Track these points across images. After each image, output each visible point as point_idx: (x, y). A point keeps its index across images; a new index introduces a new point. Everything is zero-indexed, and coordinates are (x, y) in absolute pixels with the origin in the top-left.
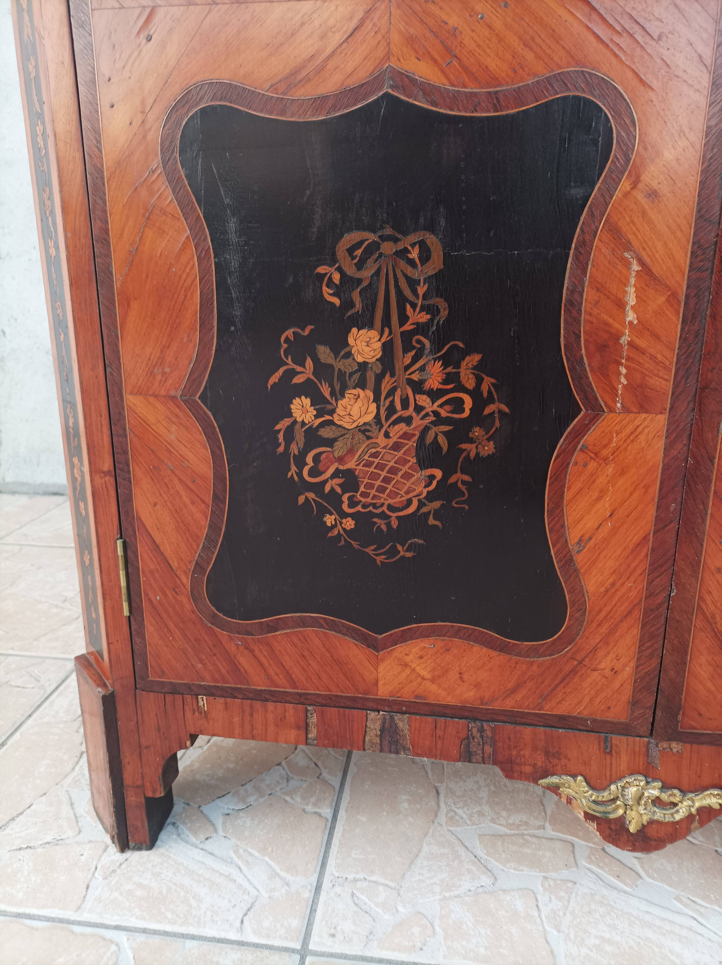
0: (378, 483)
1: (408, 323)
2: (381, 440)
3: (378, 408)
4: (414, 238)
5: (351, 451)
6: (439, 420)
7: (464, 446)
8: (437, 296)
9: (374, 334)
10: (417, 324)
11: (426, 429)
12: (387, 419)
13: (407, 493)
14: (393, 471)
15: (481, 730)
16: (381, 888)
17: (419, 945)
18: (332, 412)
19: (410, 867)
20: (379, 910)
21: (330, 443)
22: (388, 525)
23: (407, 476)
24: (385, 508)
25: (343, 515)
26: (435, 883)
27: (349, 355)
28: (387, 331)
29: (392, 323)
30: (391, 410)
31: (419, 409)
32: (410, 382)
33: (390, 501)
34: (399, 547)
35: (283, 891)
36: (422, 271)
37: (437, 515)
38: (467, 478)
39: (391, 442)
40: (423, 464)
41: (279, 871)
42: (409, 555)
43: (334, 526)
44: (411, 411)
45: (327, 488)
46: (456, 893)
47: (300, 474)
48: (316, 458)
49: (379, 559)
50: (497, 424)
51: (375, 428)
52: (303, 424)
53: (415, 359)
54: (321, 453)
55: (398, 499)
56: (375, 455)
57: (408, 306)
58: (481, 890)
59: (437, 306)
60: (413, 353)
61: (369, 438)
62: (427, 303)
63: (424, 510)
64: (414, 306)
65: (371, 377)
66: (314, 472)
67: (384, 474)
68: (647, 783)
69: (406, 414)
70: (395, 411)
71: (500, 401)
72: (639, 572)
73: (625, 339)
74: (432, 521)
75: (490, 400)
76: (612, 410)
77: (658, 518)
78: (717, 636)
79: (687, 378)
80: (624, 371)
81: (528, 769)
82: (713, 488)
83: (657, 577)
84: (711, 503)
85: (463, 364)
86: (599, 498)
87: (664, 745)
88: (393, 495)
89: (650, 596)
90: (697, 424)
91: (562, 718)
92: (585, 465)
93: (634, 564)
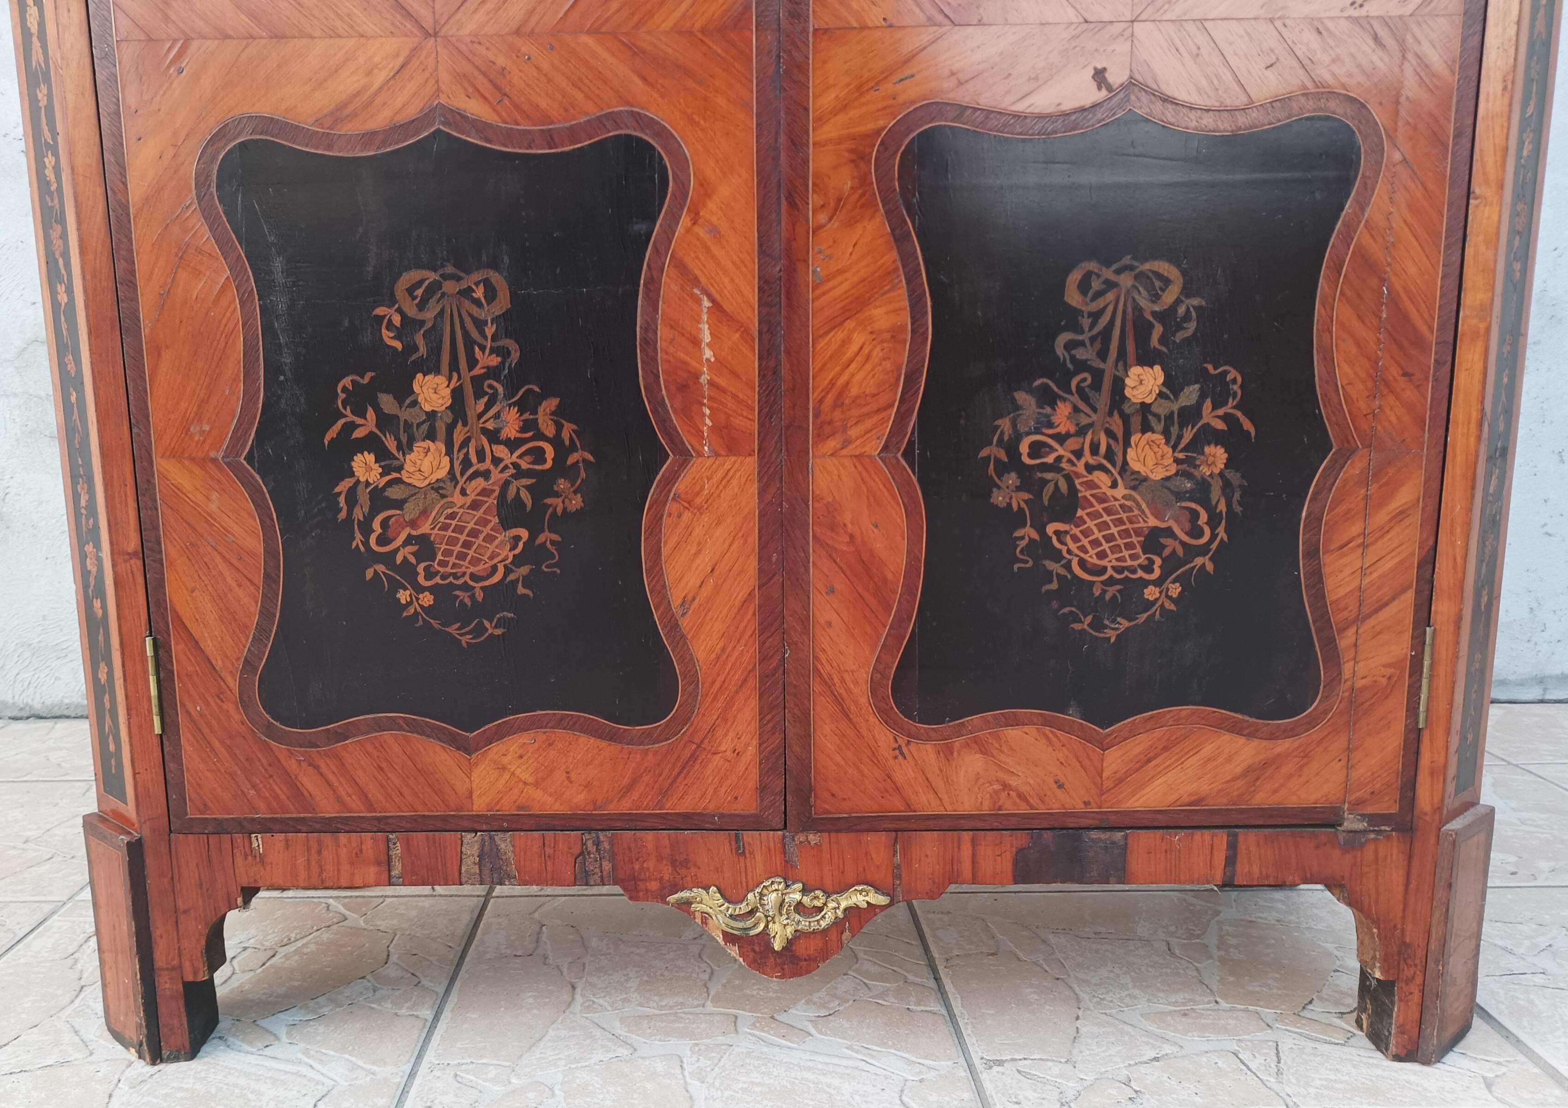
0: (457, 549)
1: (478, 367)
2: (457, 499)
3: (451, 462)
4: (477, 276)
5: (425, 513)
6: (520, 473)
7: (549, 501)
8: (506, 337)
9: (441, 380)
10: (488, 367)
11: (506, 484)
12: (462, 474)
13: (491, 558)
14: (474, 533)
15: (597, 844)
16: (492, 1067)
18: (400, 469)
19: (529, 1048)
21: (399, 504)
22: (472, 597)
23: (490, 539)
24: (467, 578)
25: (419, 589)
26: (559, 1058)
27: (415, 403)
28: (455, 376)
29: (461, 367)
30: (466, 463)
31: (496, 461)
32: (484, 431)
33: (472, 569)
34: (487, 623)
35: (368, 1078)
36: (488, 311)
37: (527, 582)
38: (556, 537)
39: (468, 500)
40: (506, 524)
41: (361, 1064)
42: (498, 632)
43: (409, 604)
44: (488, 464)
45: (399, 559)
46: (585, 1063)
47: (366, 543)
48: (385, 524)
49: (465, 640)
50: (583, 474)
51: (449, 485)
52: (368, 484)
53: (488, 407)
54: (390, 517)
55: (481, 567)
56: (452, 516)
57: (477, 349)
58: (614, 1059)
59: (508, 348)
60: (486, 399)
61: (443, 496)
62: (496, 344)
63: (512, 577)
64: (482, 348)
65: (441, 428)
66: (383, 540)
67: (463, 538)
68: (787, 886)
69: (482, 467)
70: (471, 465)
71: (583, 449)
72: (749, 633)
73: (704, 378)
74: (521, 590)
75: (573, 448)
76: (700, 454)
77: (761, 571)
78: (838, 700)
79: (771, 417)
80: (708, 412)
81: (654, 885)
82: (811, 534)
83: (768, 638)
84: (811, 550)
85: (541, 410)
86: (698, 552)
87: (801, 837)
88: (475, 561)
89: (763, 659)
90: (786, 465)
91: (687, 816)
92: (680, 516)
93: (743, 625)
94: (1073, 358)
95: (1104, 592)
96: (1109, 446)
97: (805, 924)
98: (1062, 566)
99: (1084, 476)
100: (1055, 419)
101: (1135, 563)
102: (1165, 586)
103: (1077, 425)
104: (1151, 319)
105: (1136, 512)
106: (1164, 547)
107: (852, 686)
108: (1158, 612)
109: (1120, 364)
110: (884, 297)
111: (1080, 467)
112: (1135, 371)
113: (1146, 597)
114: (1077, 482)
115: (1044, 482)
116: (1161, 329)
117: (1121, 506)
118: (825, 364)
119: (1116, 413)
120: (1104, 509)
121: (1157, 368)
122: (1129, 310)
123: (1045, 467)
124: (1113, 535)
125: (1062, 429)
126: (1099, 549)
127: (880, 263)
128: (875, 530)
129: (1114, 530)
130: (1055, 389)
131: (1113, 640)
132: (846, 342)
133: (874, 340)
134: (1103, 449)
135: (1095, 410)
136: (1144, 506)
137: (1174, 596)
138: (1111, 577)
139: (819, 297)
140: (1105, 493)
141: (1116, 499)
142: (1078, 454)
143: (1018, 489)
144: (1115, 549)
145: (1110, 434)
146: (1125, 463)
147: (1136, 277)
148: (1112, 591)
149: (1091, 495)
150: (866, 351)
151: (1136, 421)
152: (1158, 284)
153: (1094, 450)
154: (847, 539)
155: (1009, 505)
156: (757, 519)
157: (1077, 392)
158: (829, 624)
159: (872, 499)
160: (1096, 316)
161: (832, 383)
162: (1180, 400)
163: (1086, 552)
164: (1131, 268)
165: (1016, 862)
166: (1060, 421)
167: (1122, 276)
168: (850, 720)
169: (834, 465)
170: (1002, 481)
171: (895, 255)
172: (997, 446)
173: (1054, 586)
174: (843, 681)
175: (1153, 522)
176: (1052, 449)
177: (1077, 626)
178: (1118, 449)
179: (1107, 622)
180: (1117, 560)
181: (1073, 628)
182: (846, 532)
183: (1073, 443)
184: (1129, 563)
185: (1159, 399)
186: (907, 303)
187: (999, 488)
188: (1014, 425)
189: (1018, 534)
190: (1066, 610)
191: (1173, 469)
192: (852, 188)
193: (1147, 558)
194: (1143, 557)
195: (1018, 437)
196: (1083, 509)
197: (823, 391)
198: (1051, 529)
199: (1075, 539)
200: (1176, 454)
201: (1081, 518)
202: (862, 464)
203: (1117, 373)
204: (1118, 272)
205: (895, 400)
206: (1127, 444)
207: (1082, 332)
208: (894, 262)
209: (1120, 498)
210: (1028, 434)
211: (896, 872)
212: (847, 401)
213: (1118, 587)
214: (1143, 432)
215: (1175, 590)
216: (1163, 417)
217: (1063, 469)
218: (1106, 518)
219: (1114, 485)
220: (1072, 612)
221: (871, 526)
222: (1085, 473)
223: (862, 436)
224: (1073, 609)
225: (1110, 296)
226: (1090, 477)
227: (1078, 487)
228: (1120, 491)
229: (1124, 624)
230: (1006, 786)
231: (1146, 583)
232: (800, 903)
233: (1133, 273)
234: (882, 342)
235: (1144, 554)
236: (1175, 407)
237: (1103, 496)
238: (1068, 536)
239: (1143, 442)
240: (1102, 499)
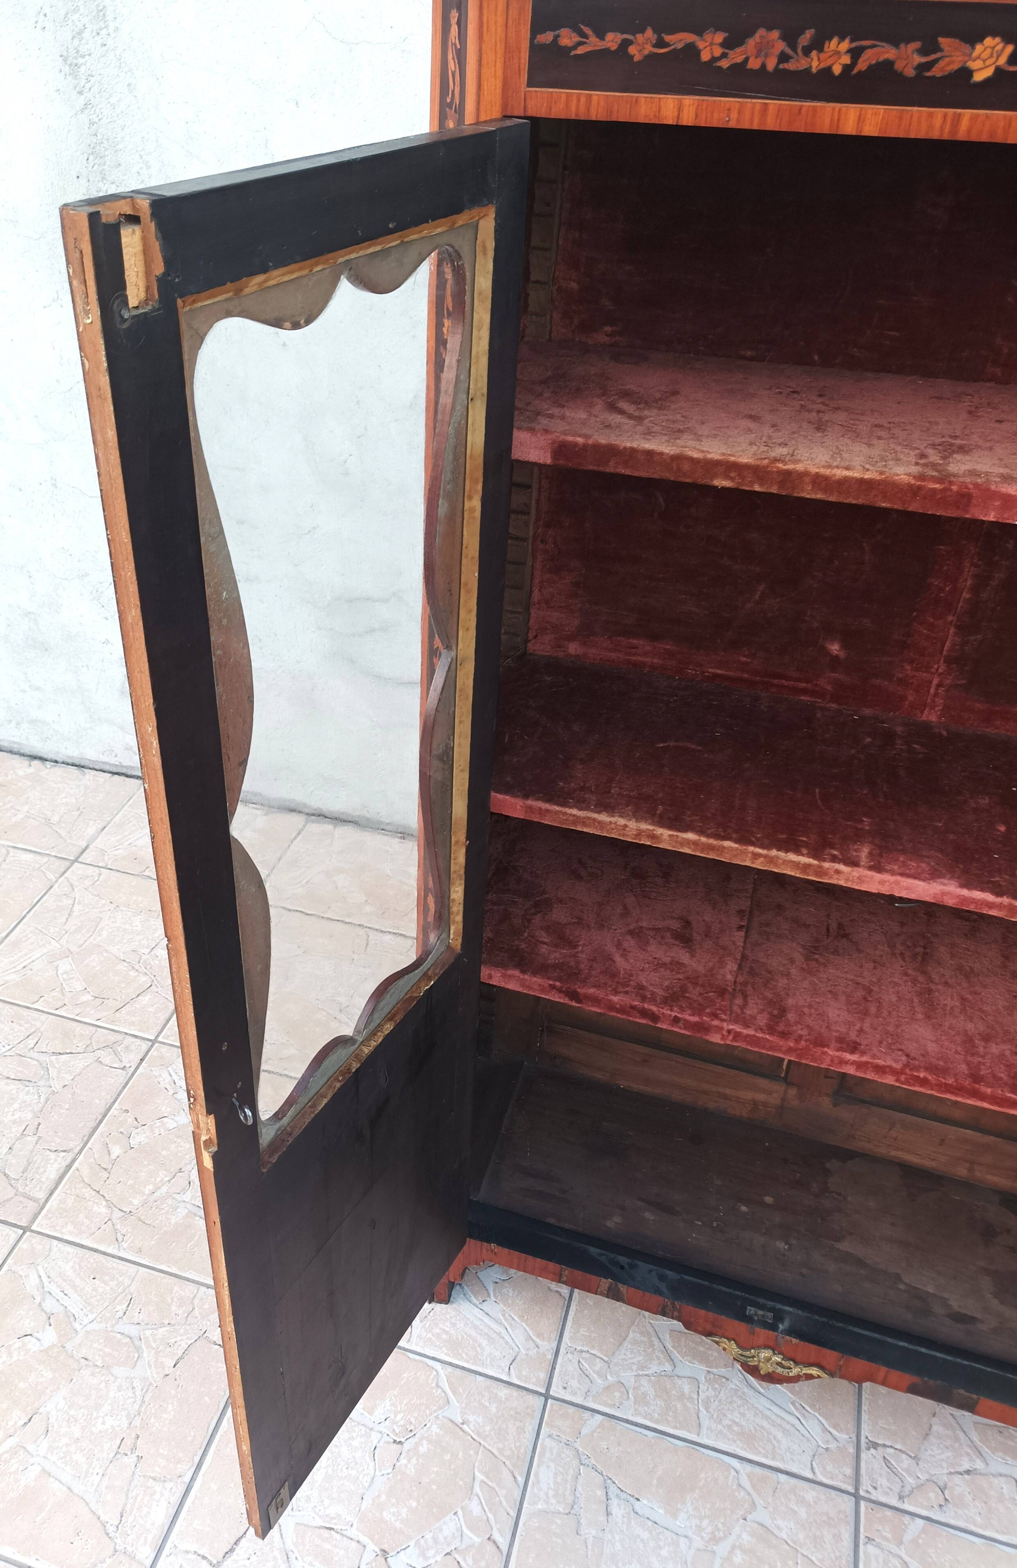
16: (598, 1360)
17: (617, 1404)
19: (619, 1347)
20: (595, 1376)
26: (634, 1363)
35: (535, 1351)
41: (532, 1336)
46: (647, 1373)
58: (663, 1373)
68: (774, 1354)
81: (700, 1329)
97: (779, 1369)
211: (837, 1367)
232: (780, 1363)
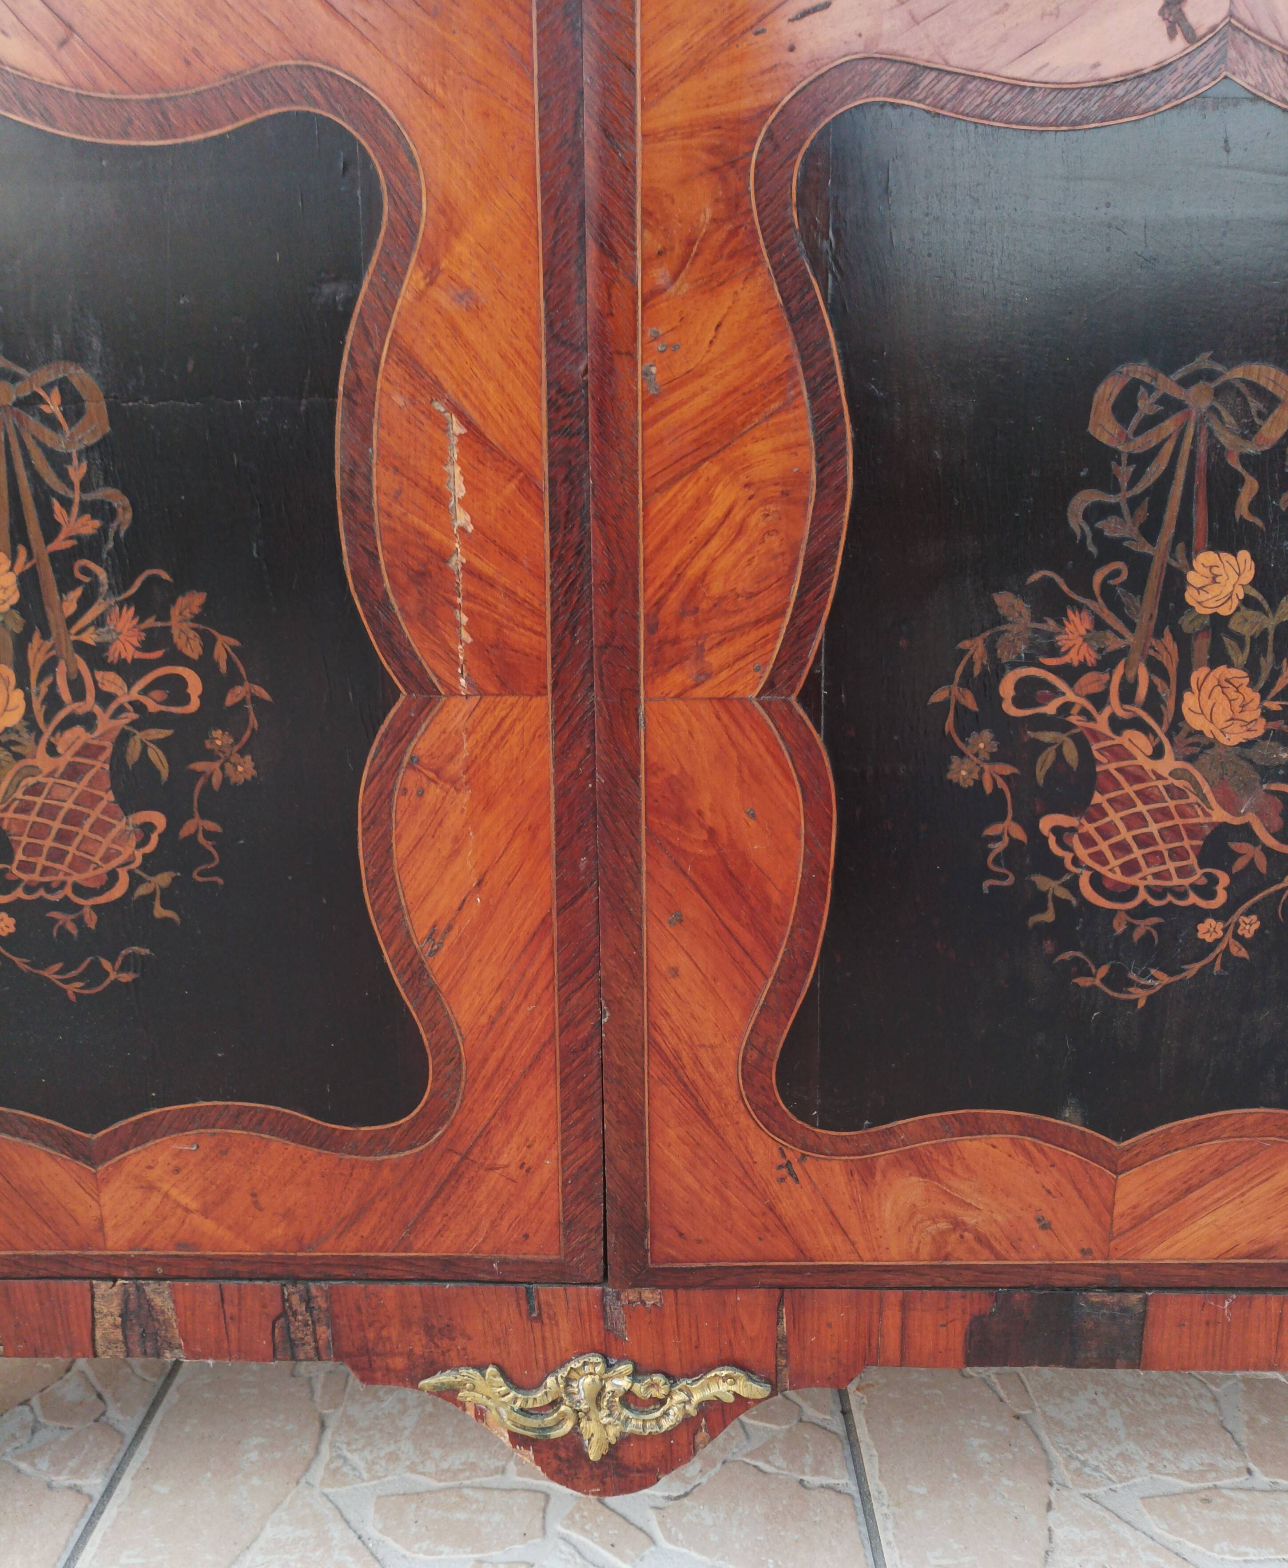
0: (48, 843)
1: (62, 536)
2: (43, 760)
3: (28, 699)
4: (47, 374)
6: (145, 719)
7: (199, 766)
8: (107, 484)
10: (78, 538)
11: (123, 738)
12: (48, 719)
13: (106, 859)
14: (74, 818)
15: (308, 1300)
22: (80, 922)
23: (101, 827)
24: (68, 891)
28: (22, 551)
29: (31, 537)
30: (53, 702)
31: (104, 699)
32: (81, 648)
33: (77, 877)
34: (106, 965)
36: (72, 436)
37: (168, 898)
38: (212, 826)
39: (62, 763)
40: (126, 803)
42: (126, 977)
44: (90, 703)
49: (72, 989)
50: (253, 722)
51: (27, 737)
53: (85, 604)
55: (90, 873)
56: (35, 790)
57: (56, 505)
59: (110, 504)
60: (78, 592)
61: (18, 757)
62: (90, 497)
63: (142, 890)
64: (66, 503)
65: (5, 641)
67: (56, 825)
68: (609, 1367)
69: (81, 708)
70: (61, 705)
71: (252, 680)
72: (541, 983)
73: (457, 561)
74: (159, 912)
75: (234, 679)
76: (453, 692)
77: (561, 885)
78: (689, 1091)
79: (574, 629)
80: (464, 619)
81: (399, 1363)
82: (644, 827)
83: (575, 991)
84: (644, 855)
85: (175, 612)
86: (455, 853)
87: (631, 1295)
88: (79, 865)
89: (567, 1026)
90: (600, 711)
91: (448, 1262)
92: (421, 794)
93: (532, 971)
94: (1098, 534)
95: (1131, 927)
96: (1152, 687)
97: (635, 1424)
98: (1064, 885)
99: (1107, 738)
100: (1062, 641)
101: (1186, 882)
102: (1233, 919)
103: (1100, 651)
104: (1239, 468)
105: (1193, 798)
106: (1235, 856)
107: (712, 1069)
108: (1218, 962)
109: (1181, 546)
110: (771, 421)
111: (1102, 723)
112: (1206, 559)
113: (1200, 936)
114: (1094, 747)
115: (1041, 747)
116: (1256, 485)
117: (1168, 788)
118: (665, 541)
119: (1167, 631)
120: (1138, 793)
121: (1244, 555)
122: (1202, 449)
123: (1042, 722)
124: (1150, 835)
125: (1073, 658)
126: (1127, 858)
127: (763, 360)
128: (752, 823)
129: (1153, 828)
130: (1065, 588)
131: (1141, 1004)
132: (702, 501)
133: (751, 498)
134: (1142, 692)
135: (1131, 626)
136: (1206, 789)
137: (1248, 936)
138: (1144, 903)
139: (655, 420)
140: (1141, 767)
141: (1159, 777)
142: (1100, 700)
143: (994, 758)
144: (1155, 857)
145: (1156, 667)
146: (1179, 715)
147: (1217, 392)
148: (1143, 926)
149: (1119, 770)
150: (738, 516)
151: (1202, 646)
152: (1255, 405)
153: (1127, 693)
154: (704, 836)
155: (979, 783)
156: (552, 800)
157: (1102, 594)
158: (675, 972)
159: (746, 771)
160: (1142, 461)
161: (678, 573)
162: (1279, 612)
163: (1104, 862)
164: (1211, 375)
165: (970, 1335)
166: (1070, 644)
167: (1193, 389)
168: (709, 1122)
169: (683, 713)
170: (967, 744)
171: (789, 345)
172: (960, 685)
173: (1049, 916)
174: (697, 1060)
175: (1219, 815)
176: (1056, 692)
177: (1084, 982)
178: (1167, 693)
179: (1133, 976)
180: (1156, 876)
181: (1077, 985)
182: (702, 826)
183: (1090, 682)
184: (1176, 881)
185: (1243, 608)
186: (810, 434)
187: (962, 755)
188: (991, 647)
189: (990, 831)
190: (1067, 955)
191: (1260, 728)
192: (713, 220)
193: (1207, 875)
194: (1200, 872)
195: (997, 671)
196: (1102, 793)
197: (661, 586)
198: (1046, 824)
199: (1087, 841)
200: (1266, 704)
201: (1099, 807)
202: (728, 711)
203: (1174, 564)
204: (1185, 383)
205: (788, 603)
206: (1184, 685)
207: (1116, 490)
208: (788, 358)
209: (1166, 775)
210: (1014, 665)
211: (781, 1347)
212: (704, 605)
213: (1155, 920)
214: (1213, 664)
215: (1249, 926)
216: (1248, 640)
217: (1072, 726)
218: (1141, 807)
219: (1158, 753)
220: (1076, 960)
221: (744, 815)
222: (1110, 734)
223: (729, 666)
224: (1079, 954)
225: (1169, 426)
226: (1117, 740)
227: (1097, 755)
228: (1168, 764)
229: (1164, 979)
230: (957, 1224)
231: (1202, 915)
232: (629, 1392)
233: (1213, 385)
234: (766, 501)
235: (1201, 868)
236: (1270, 623)
237: (1140, 773)
238: (1076, 836)
239: (1211, 682)
240: (1136, 776)
